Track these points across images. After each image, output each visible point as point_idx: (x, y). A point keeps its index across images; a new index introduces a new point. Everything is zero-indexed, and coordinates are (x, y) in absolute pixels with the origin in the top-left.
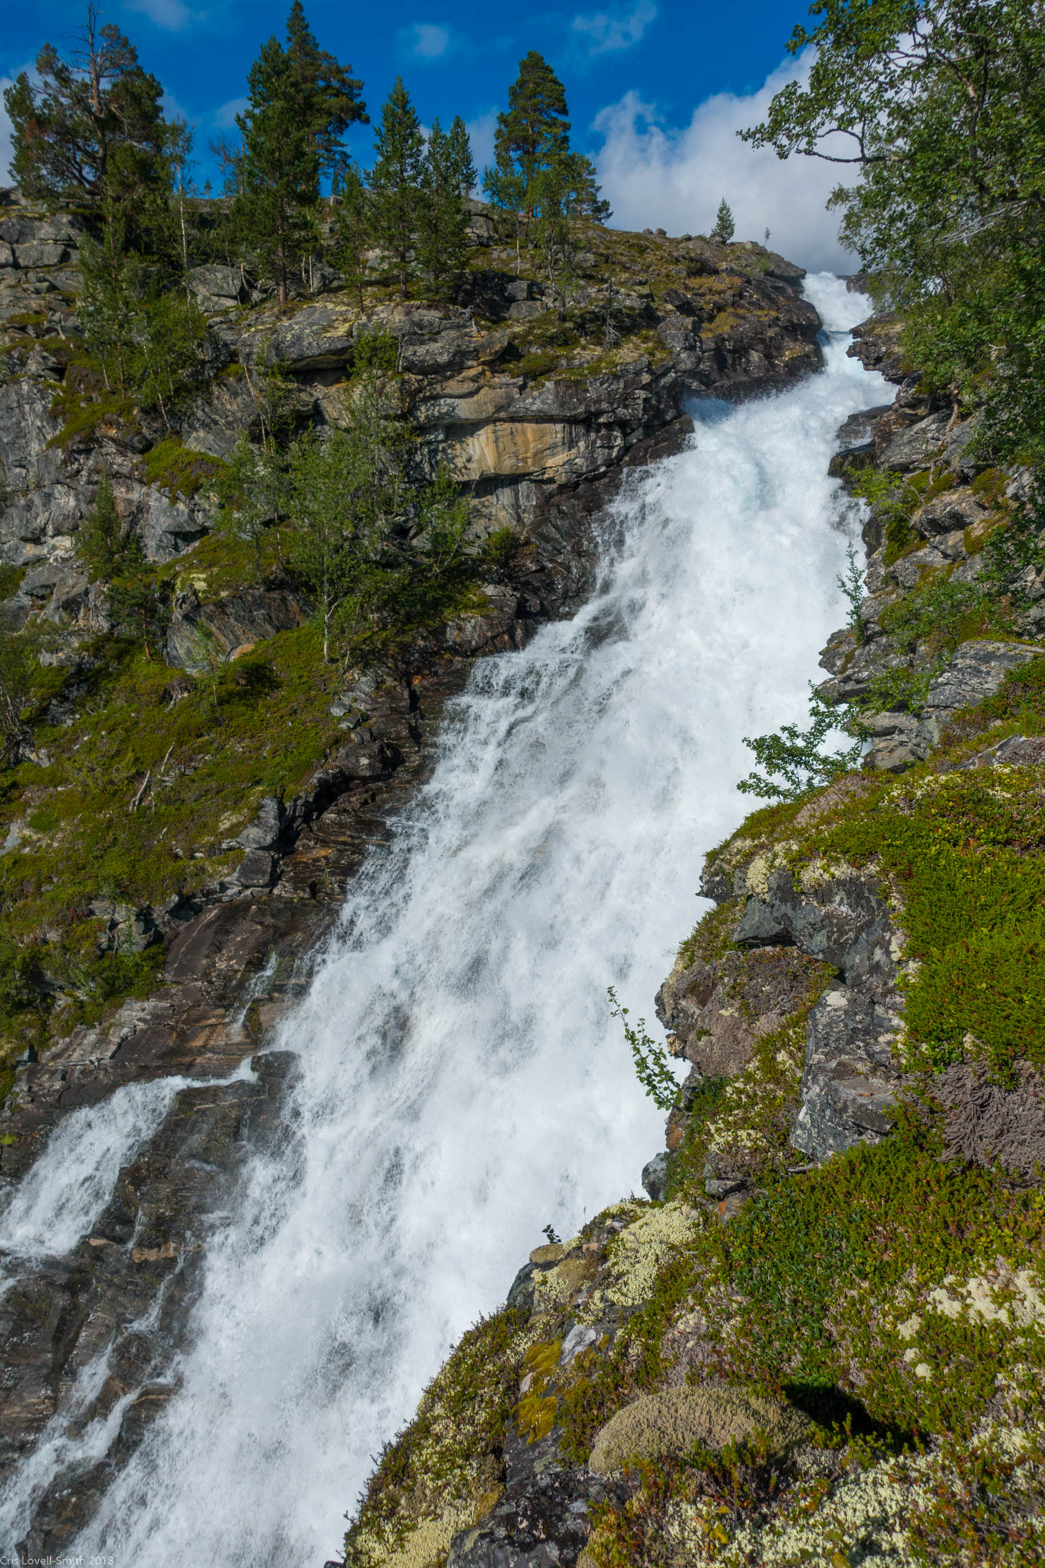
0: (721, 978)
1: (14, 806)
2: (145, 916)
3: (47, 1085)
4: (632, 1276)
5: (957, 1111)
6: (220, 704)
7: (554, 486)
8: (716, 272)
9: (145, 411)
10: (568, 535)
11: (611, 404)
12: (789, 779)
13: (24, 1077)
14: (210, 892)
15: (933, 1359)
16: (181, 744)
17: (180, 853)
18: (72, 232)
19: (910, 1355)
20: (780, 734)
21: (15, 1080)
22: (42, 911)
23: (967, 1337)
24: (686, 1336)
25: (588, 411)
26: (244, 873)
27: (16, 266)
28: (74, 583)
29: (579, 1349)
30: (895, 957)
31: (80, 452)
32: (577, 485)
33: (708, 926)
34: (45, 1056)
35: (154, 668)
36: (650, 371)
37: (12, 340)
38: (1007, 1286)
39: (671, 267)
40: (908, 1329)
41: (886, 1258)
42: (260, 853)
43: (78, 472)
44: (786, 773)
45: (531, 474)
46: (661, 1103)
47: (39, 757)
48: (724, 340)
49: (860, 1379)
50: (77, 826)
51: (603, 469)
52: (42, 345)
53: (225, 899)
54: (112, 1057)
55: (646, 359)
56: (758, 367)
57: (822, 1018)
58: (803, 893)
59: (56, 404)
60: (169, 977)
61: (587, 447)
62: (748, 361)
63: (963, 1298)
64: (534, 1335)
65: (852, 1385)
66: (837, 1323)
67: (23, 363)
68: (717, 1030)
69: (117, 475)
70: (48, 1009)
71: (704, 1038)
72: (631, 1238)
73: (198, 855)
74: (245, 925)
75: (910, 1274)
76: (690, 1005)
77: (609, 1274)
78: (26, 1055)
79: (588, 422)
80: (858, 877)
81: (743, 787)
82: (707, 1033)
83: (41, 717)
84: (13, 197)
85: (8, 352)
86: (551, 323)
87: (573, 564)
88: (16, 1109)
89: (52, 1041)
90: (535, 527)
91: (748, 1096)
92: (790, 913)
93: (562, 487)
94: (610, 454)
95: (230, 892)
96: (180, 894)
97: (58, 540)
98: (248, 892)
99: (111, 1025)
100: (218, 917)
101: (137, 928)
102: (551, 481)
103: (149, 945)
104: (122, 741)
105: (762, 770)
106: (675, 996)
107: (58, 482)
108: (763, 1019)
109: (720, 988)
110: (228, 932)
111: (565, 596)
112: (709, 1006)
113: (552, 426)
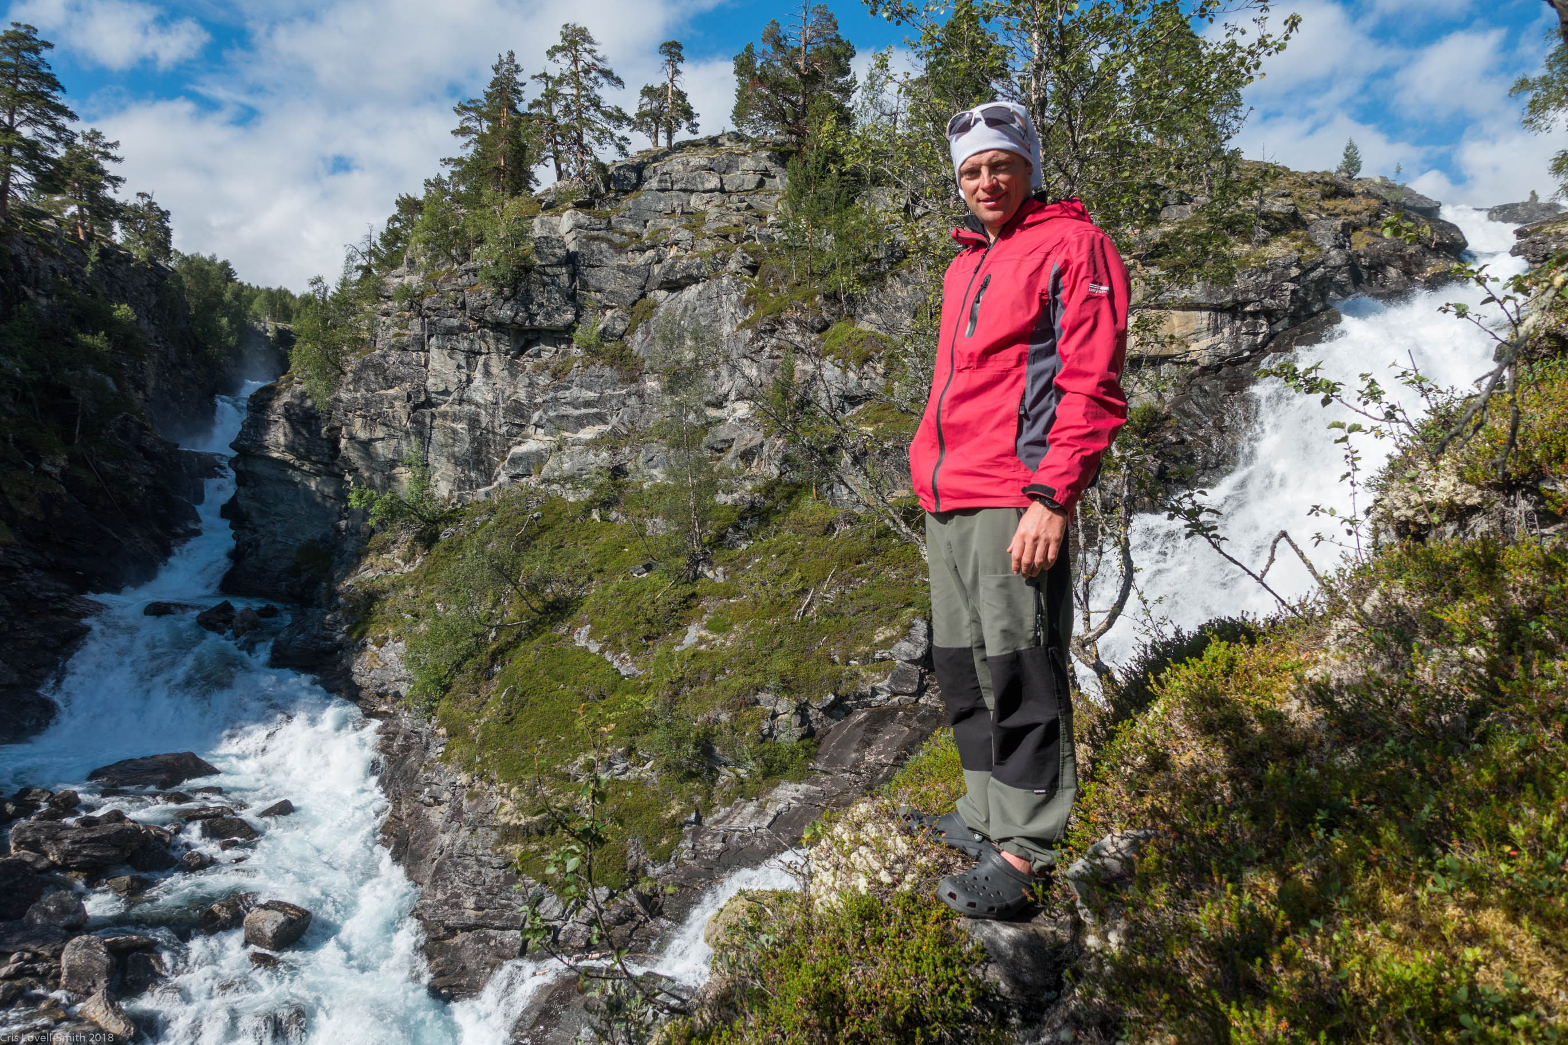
1: (691, 612)
2: (802, 710)
3: (708, 845)
6: (878, 537)
7: (1197, 368)
8: (1351, 195)
9: (826, 297)
10: (1207, 411)
11: (1259, 294)
13: (690, 836)
14: (862, 696)
16: (842, 567)
17: (837, 659)
18: (768, 164)
21: (682, 837)
22: (714, 697)
25: (1235, 300)
26: (895, 680)
27: (722, 190)
28: (751, 437)
31: (765, 332)
32: (1219, 368)
34: (708, 821)
35: (818, 505)
36: (1299, 266)
37: (717, 245)
39: (1305, 190)
42: (909, 665)
43: (762, 348)
45: (1174, 356)
47: (715, 574)
48: (1359, 256)
50: (748, 630)
51: (1246, 354)
52: (743, 248)
53: (873, 704)
54: (769, 827)
55: (1295, 255)
59: (750, 294)
60: (820, 766)
61: (1231, 334)
62: (1385, 277)
67: (724, 262)
69: (797, 350)
70: (713, 781)
73: (852, 662)
74: (894, 726)
78: (693, 817)
79: (1234, 310)
83: (719, 540)
84: (720, 141)
85: (714, 254)
86: (1202, 223)
87: (1214, 438)
88: (679, 863)
89: (714, 809)
90: (1176, 405)
93: (1205, 370)
94: (1254, 340)
95: (879, 698)
96: (835, 694)
97: (739, 405)
98: (896, 699)
99: (768, 801)
100: (867, 719)
101: (796, 720)
102: (1194, 363)
103: (803, 737)
104: (790, 563)
107: (745, 357)
110: (876, 732)
111: (1205, 467)
113: (1198, 313)
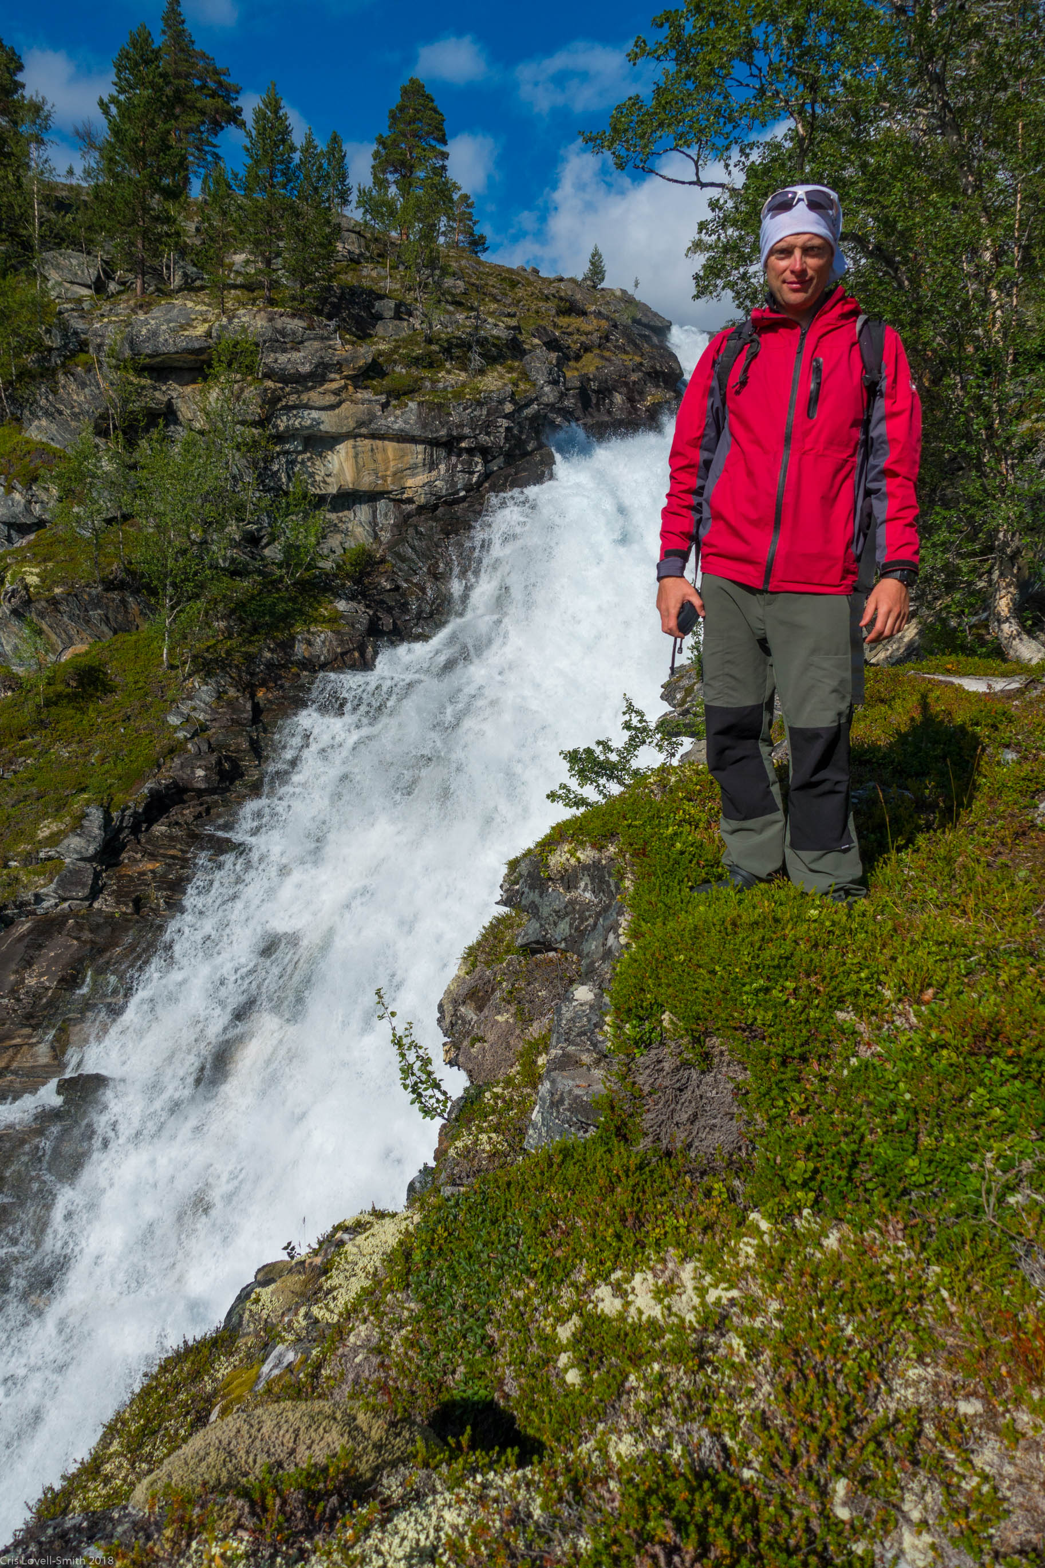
0: (500, 983)
4: (342, 1290)
5: (655, 1096)
6: (47, 705)
7: (414, 506)
8: (584, 313)
10: (424, 556)
11: (474, 430)
12: (601, 792)
14: (23, 904)
15: (583, 1363)
19: (564, 1359)
20: (594, 747)
23: (621, 1337)
24: (355, 1350)
25: (449, 435)
26: (61, 884)
29: (276, 1372)
30: (623, 940)
32: (435, 507)
33: (496, 930)
36: (513, 401)
38: (671, 1280)
39: (541, 304)
40: (564, 1333)
41: (558, 1254)
42: (81, 864)
44: (598, 786)
45: (390, 492)
46: (427, 1112)
48: (589, 379)
49: (512, 1388)
51: (462, 494)
53: (40, 911)
55: (509, 388)
56: (621, 409)
57: (567, 1012)
61: (447, 471)
62: (612, 403)
63: (624, 1294)
64: (235, 1359)
65: (507, 1396)
66: (499, 1327)
68: (491, 1037)
71: (478, 1045)
72: (355, 1250)
73: (12, 863)
74: (60, 939)
75: (580, 1271)
76: (468, 1011)
77: (321, 1288)
79: (450, 445)
80: (600, 860)
81: (552, 796)
82: (481, 1039)
86: (417, 344)
87: (428, 585)
90: (392, 545)
91: (504, 1101)
92: (537, 900)
93: (421, 508)
94: (470, 479)
95: (45, 904)
98: (66, 905)
100: (30, 931)
102: (410, 501)
105: (573, 784)
106: (455, 1003)
108: (536, 1024)
109: (498, 994)
110: (40, 947)
111: (419, 616)
112: (486, 1011)
113: (413, 446)
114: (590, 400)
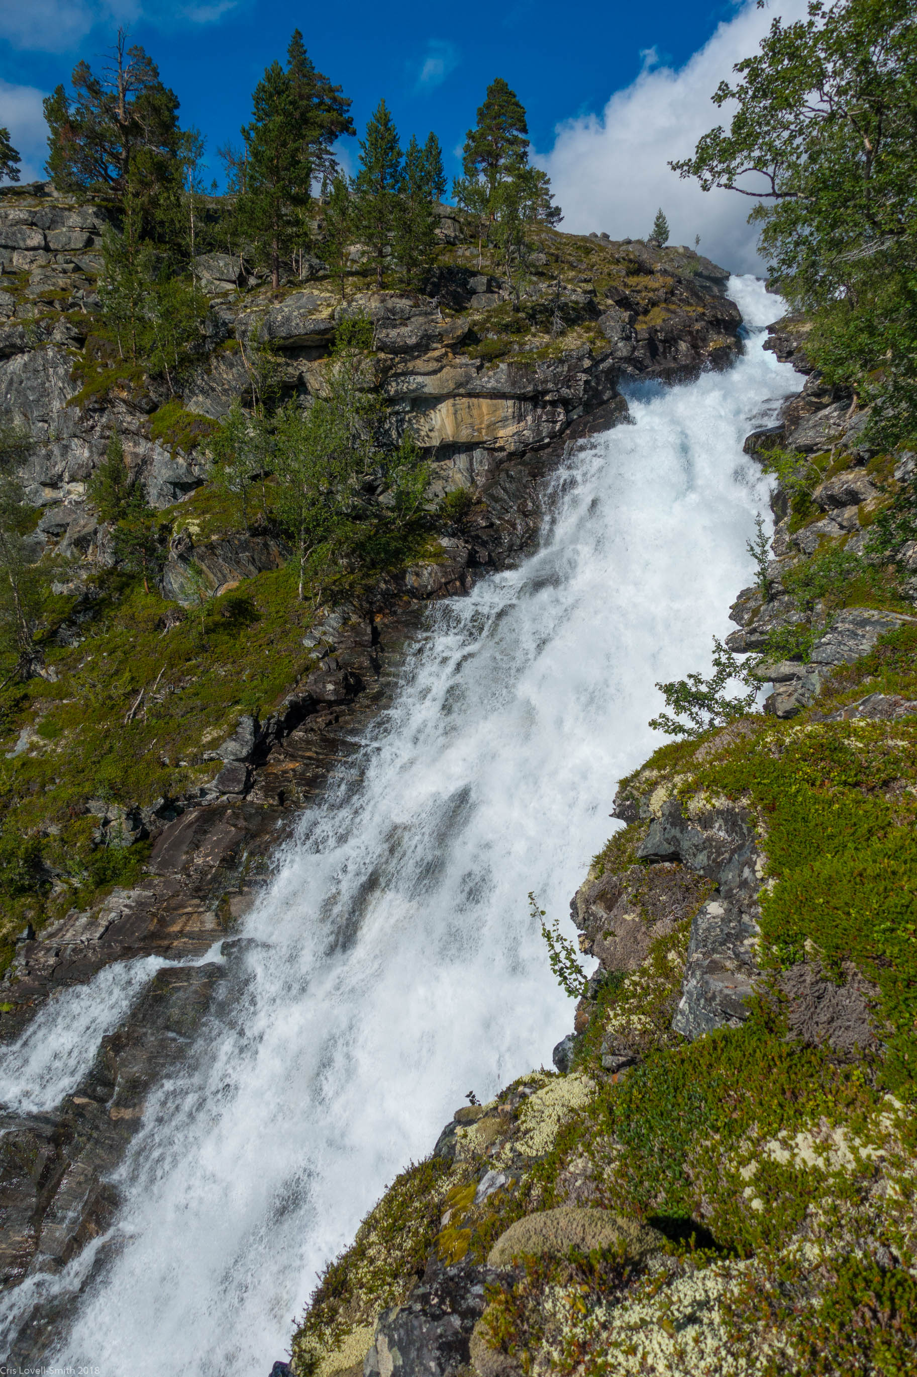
0: (626, 888)
1: (24, 715)
2: (134, 816)
3: (42, 960)
4: (537, 1132)
5: (799, 1001)
6: (207, 633)
7: (505, 454)
8: (651, 272)
9: (153, 378)
10: (515, 496)
11: (556, 384)
12: (693, 719)
13: (23, 953)
14: (191, 797)
15: (766, 1195)
16: (172, 666)
17: (167, 761)
18: (97, 222)
19: (748, 1192)
20: (686, 680)
21: (14, 954)
22: (44, 808)
23: (792, 1179)
24: (575, 1177)
25: (535, 390)
26: (222, 781)
27: (47, 249)
28: (85, 523)
29: (491, 1191)
30: (759, 875)
31: (95, 410)
32: (524, 453)
33: (618, 843)
34: (42, 935)
35: (151, 599)
36: (591, 357)
37: (41, 312)
38: (826, 1140)
39: (613, 267)
40: (747, 1173)
41: (734, 1116)
42: (236, 764)
43: (93, 427)
44: (691, 714)
45: (484, 442)
46: (571, 992)
47: (48, 673)
48: (656, 331)
49: (708, 1210)
50: (79, 735)
51: (547, 440)
52: (67, 318)
53: (204, 803)
54: (100, 938)
55: (587, 346)
56: (686, 356)
57: (703, 924)
58: (689, 819)
59: (76, 369)
60: (153, 869)
61: (534, 421)
62: (677, 350)
63: (791, 1148)
64: (455, 1179)
65: (702, 1216)
66: (693, 1167)
67: (50, 333)
68: (620, 932)
69: (126, 432)
70: (46, 894)
71: (610, 938)
72: (539, 1101)
73: (183, 763)
74: (221, 826)
75: (753, 1129)
76: (599, 910)
77: (519, 1130)
78: (25, 933)
79: (535, 399)
80: (733, 808)
81: (654, 724)
82: (612, 934)
83: (51, 638)
84: (47, 190)
85: (37, 322)
86: (507, 313)
87: (518, 521)
88: (14, 980)
89: (48, 922)
90: (486, 489)
91: (642, 988)
92: (679, 835)
93: (511, 455)
94: (554, 428)
95: (209, 797)
96: (165, 797)
97: (73, 486)
98: (225, 798)
99: (101, 910)
100: (197, 819)
101: (126, 826)
102: (502, 449)
103: (136, 841)
104: (121, 662)
105: (670, 711)
106: (587, 902)
107: (76, 436)
108: (659, 924)
109: (624, 897)
110: (205, 832)
111: (510, 549)
112: (615, 911)
113: (504, 402)
114: (657, 349)
